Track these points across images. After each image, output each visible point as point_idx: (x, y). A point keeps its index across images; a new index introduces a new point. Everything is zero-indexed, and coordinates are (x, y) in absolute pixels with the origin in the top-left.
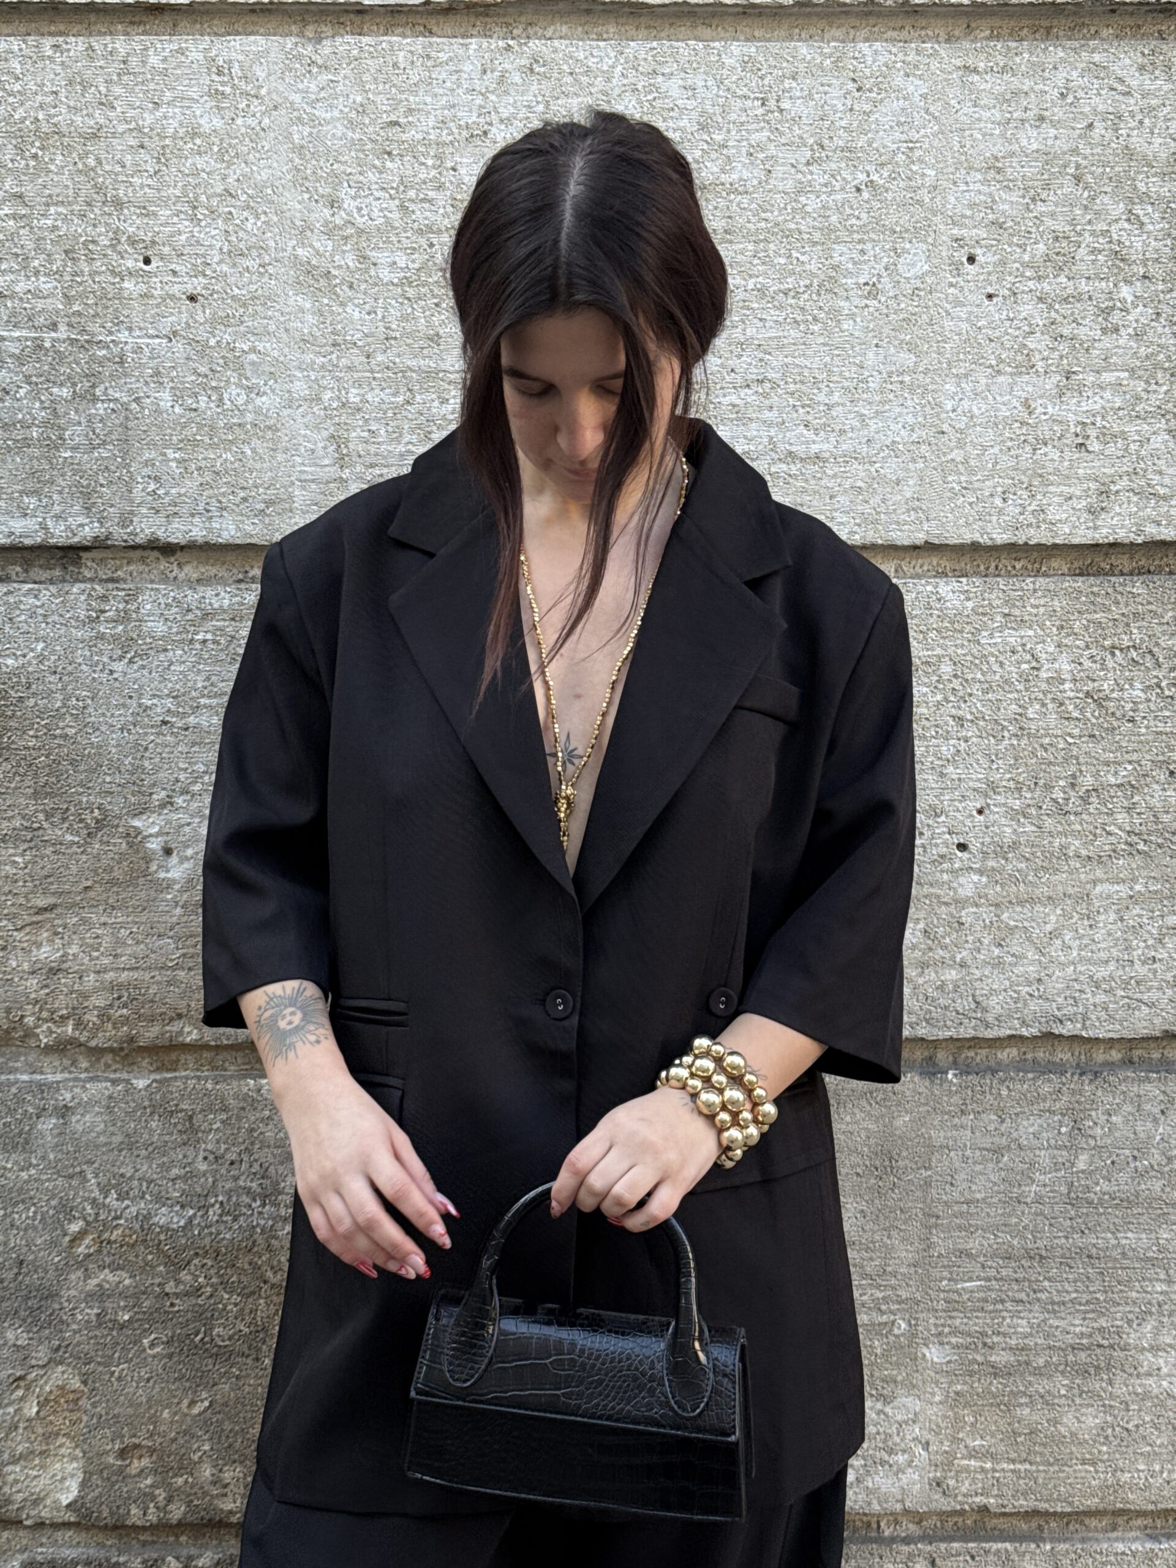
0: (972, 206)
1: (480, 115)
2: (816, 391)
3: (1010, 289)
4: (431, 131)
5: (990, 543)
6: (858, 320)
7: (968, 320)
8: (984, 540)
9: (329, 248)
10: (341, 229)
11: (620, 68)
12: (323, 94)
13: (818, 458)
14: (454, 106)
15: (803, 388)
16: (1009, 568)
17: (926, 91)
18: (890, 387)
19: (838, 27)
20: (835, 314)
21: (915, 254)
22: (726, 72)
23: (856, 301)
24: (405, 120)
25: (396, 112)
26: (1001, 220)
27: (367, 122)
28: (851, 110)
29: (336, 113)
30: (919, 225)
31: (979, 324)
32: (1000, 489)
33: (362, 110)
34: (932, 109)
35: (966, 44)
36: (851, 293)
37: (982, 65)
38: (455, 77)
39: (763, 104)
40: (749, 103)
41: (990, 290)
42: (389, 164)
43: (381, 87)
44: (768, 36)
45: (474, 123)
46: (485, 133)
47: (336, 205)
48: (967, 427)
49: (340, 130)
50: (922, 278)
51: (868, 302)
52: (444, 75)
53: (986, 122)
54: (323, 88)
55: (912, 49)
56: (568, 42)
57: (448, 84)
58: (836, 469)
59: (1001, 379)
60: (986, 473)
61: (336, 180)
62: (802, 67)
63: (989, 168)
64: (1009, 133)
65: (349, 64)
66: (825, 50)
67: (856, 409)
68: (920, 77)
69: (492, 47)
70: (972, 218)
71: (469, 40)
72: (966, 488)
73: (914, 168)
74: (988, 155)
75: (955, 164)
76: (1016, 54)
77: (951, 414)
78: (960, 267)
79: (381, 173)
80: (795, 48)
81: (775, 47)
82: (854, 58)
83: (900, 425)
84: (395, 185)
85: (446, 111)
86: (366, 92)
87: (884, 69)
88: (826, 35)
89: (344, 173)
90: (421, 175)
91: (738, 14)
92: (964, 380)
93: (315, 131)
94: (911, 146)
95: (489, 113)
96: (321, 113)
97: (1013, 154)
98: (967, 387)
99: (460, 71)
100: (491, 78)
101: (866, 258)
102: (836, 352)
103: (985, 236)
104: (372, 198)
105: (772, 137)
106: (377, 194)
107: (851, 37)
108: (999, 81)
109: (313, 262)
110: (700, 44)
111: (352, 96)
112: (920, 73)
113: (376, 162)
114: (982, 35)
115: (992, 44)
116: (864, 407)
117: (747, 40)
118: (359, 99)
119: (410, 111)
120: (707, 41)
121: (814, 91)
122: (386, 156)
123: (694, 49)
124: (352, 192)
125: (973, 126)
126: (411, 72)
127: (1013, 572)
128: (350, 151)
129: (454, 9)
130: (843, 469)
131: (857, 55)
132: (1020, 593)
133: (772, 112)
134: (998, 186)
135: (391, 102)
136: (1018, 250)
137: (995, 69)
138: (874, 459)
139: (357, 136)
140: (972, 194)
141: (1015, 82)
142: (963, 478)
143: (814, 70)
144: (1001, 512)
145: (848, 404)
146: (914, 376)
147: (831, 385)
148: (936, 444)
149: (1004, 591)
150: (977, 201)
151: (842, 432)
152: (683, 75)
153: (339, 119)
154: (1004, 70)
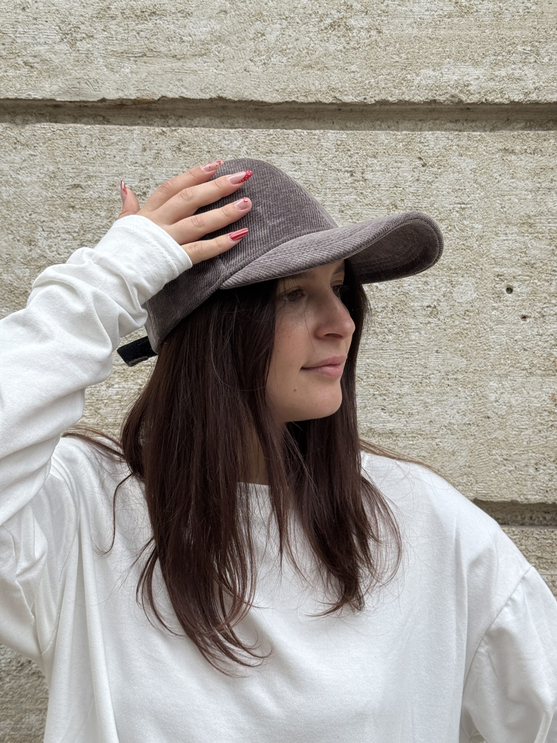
0: (510, 251)
1: (141, 181)
2: (390, 384)
3: (540, 313)
4: (105, 192)
5: (526, 502)
6: (423, 332)
7: (507, 334)
8: (521, 499)
9: (27, 274)
10: (36, 261)
11: (245, 148)
12: (25, 164)
13: (392, 433)
14: (121, 174)
15: (381, 381)
16: (541, 519)
17: (475, 167)
18: (447, 382)
19: (409, 120)
20: (405, 328)
21: (466, 286)
22: (323, 152)
23: (422, 319)
24: (86, 183)
25: (78, 178)
26: (533, 262)
27: (58, 184)
28: (418, 180)
29: (34, 178)
30: (469, 264)
31: (516, 338)
32: (533, 461)
33: (53, 176)
34: (479, 180)
35: (506, 133)
36: (417, 313)
37: (518, 147)
38: (123, 153)
39: (352, 175)
40: (340, 174)
41: (524, 313)
42: (73, 215)
43: (68, 160)
44: (356, 126)
45: (136, 186)
46: (145, 193)
47: (33, 244)
48: (508, 414)
49: (37, 190)
50: (471, 303)
51: (430, 320)
52: (114, 152)
53: (522, 190)
54: (25, 160)
55: (464, 136)
56: (207, 129)
57: (118, 158)
58: (406, 443)
59: (533, 379)
60: (522, 449)
61: (33, 225)
62: (381, 149)
63: (523, 224)
64: (539, 198)
65: (44, 143)
66: (399, 137)
67: (422, 398)
68: (471, 157)
69: (151, 132)
70: (509, 259)
71: (134, 127)
72: (506, 460)
73: (465, 223)
74: (522, 214)
75: (497, 220)
76: (545, 140)
77: (495, 404)
78: (501, 295)
79: (66, 221)
80: (376, 135)
81: (361, 134)
82: (420, 142)
83: (455, 411)
84: (77, 230)
85: (116, 178)
86: (57, 163)
87: (443, 150)
88: (400, 126)
89: (39, 220)
90: (96, 223)
91: (335, 110)
92: (504, 379)
93: (18, 190)
94: (463, 207)
95: (148, 179)
96: (23, 177)
97: (541, 213)
98: (507, 384)
99: (127, 149)
100: (149, 155)
101: (429, 287)
102: (406, 356)
103: (520, 273)
104: (59, 238)
105: (359, 199)
106: (62, 235)
107: (419, 127)
108: (531, 160)
109: (15, 284)
110: (305, 132)
111: (46, 166)
112: (470, 153)
113: (64, 214)
114: (519, 126)
115: (526, 132)
116: (427, 396)
117: (342, 129)
118: (51, 168)
119: (89, 177)
120: (311, 129)
121: (390, 166)
122: (71, 209)
123: (300, 136)
124: (45, 234)
125: (511, 193)
126: (90, 150)
127: (544, 522)
128: (44, 205)
129: (125, 105)
130: (411, 442)
131: (422, 141)
132: (550, 541)
133: (358, 181)
134: (530, 237)
135: (75, 170)
136: (546, 284)
137: (528, 151)
138: (435, 436)
139: (50, 194)
140: (511, 242)
141: (544, 161)
142: (504, 452)
143: (390, 151)
144: (534, 479)
145: (415, 394)
146: (466, 375)
147: (402, 380)
148: (483, 426)
149: (537, 539)
150: (514, 248)
151: (411, 415)
152: (292, 154)
153: (36, 182)
154: (534, 152)
